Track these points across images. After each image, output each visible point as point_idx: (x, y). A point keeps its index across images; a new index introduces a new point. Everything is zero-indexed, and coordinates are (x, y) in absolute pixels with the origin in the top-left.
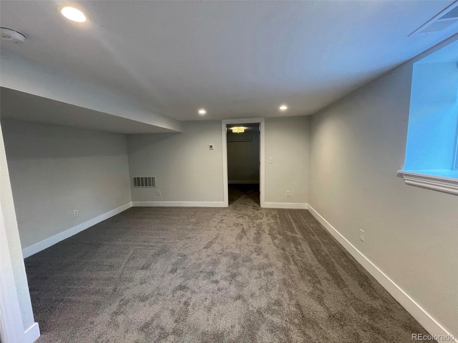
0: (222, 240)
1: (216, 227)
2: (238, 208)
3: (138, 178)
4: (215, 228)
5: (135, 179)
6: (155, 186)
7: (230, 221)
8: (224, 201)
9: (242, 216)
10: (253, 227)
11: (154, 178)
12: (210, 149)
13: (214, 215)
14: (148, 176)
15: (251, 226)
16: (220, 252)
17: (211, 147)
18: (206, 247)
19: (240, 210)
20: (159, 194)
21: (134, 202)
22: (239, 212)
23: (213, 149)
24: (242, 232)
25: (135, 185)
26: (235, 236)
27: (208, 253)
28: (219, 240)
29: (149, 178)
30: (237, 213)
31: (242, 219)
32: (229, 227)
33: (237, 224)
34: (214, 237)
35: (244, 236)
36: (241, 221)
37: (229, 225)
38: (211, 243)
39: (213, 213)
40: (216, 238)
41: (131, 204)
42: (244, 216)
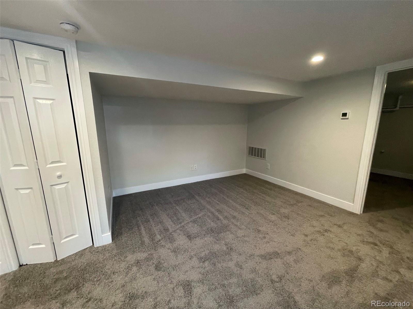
0: (296, 261)
1: (306, 236)
2: (379, 225)
3: (252, 148)
4: (303, 236)
5: (250, 147)
6: (265, 158)
7: (339, 239)
8: (353, 203)
9: (378, 243)
10: (386, 279)
11: (266, 149)
12: (342, 119)
13: (322, 216)
14: (260, 148)
15: (382, 273)
16: (274, 277)
17: (345, 115)
18: (263, 257)
19: (381, 230)
20: (268, 168)
21: (247, 169)
22: (375, 233)
23: (347, 119)
24: (346, 273)
25: (249, 154)
26: (327, 270)
27: (257, 268)
28: (290, 259)
29: (261, 149)
30: (371, 232)
31: (372, 249)
32: (327, 248)
33: (351, 252)
34: (289, 249)
35: (344, 282)
36: (365, 250)
37: (331, 245)
38: (276, 255)
39: (322, 214)
40: (289, 253)
41: (244, 171)
42: (380, 245)
